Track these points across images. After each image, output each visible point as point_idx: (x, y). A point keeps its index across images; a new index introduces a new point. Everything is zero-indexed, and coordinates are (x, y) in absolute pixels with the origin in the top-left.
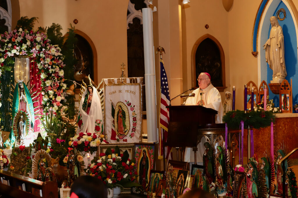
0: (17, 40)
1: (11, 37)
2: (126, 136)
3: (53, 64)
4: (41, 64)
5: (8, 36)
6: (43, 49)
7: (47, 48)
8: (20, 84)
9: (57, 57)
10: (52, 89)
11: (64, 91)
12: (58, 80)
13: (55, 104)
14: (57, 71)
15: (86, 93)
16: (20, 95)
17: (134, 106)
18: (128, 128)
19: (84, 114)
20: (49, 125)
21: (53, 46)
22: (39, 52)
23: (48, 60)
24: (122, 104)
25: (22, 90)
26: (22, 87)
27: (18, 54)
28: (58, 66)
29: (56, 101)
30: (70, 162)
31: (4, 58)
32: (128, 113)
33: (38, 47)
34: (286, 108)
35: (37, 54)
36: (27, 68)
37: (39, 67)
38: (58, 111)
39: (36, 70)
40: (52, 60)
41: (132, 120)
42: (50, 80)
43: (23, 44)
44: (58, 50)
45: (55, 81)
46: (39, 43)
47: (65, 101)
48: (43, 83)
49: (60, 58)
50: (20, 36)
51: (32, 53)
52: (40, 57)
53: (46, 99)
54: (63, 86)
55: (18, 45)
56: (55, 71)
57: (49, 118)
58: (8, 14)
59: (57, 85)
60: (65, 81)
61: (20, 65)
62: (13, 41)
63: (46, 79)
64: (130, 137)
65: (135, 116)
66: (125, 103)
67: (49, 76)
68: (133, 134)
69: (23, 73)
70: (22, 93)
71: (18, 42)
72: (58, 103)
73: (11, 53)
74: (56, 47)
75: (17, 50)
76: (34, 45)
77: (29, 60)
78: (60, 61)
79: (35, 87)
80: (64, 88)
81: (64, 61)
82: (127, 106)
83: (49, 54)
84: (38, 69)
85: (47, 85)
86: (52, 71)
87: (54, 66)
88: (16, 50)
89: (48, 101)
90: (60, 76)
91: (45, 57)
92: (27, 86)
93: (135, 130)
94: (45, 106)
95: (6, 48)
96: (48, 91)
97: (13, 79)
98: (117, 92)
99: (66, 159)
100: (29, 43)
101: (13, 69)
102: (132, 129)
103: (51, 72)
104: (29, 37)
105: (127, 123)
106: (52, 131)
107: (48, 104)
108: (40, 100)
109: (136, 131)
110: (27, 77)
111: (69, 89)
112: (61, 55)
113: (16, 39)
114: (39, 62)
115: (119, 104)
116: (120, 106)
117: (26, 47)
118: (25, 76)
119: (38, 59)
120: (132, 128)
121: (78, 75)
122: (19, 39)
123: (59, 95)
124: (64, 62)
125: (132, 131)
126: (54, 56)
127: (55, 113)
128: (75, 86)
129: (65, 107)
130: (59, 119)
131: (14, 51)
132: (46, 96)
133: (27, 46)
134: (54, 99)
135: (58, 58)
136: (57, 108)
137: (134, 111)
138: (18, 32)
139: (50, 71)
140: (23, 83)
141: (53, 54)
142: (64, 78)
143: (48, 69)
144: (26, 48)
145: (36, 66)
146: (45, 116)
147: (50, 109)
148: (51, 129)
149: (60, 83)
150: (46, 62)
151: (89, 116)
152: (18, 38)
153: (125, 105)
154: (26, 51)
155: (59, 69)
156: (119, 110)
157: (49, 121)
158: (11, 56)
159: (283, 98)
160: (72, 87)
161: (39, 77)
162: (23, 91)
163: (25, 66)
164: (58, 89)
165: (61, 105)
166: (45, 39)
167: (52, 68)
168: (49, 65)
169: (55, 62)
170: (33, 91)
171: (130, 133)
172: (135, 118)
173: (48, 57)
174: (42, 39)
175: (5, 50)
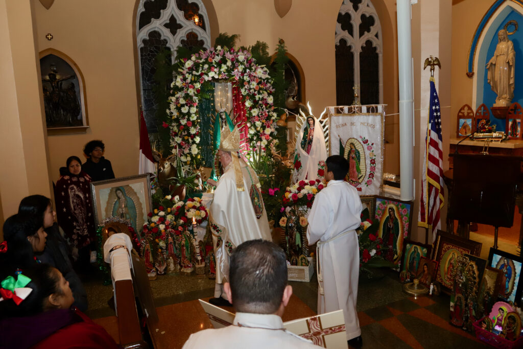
0: (214, 60)
1: (208, 57)
2: (360, 183)
3: (260, 89)
4: (246, 89)
5: (204, 55)
6: (248, 70)
7: (252, 69)
8: (222, 114)
9: (264, 80)
10: (259, 120)
11: (273, 121)
12: (267, 109)
13: (263, 137)
14: (265, 98)
15: (306, 126)
16: (222, 127)
17: (373, 144)
18: (363, 173)
19: (302, 154)
20: (257, 164)
21: (259, 66)
22: (243, 74)
23: (254, 85)
24: (356, 141)
25: (224, 121)
26: (224, 117)
27: (216, 77)
28: (266, 90)
29: (265, 134)
30: (291, 227)
31: (200, 83)
32: (363, 153)
33: (241, 68)
34: (516, 134)
35: (240, 77)
36: (230, 94)
37: (243, 93)
38: (267, 146)
39: (239, 97)
40: (258, 84)
41: (369, 162)
42: (256, 108)
43: (223, 65)
44: (266, 71)
45: (263, 110)
46: (242, 63)
47: (276, 133)
48: (248, 112)
49: (267, 82)
50: (218, 55)
51: (233, 76)
52: (243, 81)
53: (252, 132)
54: (273, 116)
55: (215, 66)
56: (263, 98)
57: (257, 155)
58: (206, 34)
59: (266, 114)
60: (275, 109)
61: (221, 91)
62: (210, 61)
63: (252, 108)
64: (366, 185)
65: (374, 157)
66: (360, 140)
67: (255, 104)
68: (371, 181)
69: (224, 100)
70: (224, 124)
71: (216, 63)
72: (268, 137)
73: (208, 76)
74: (262, 68)
75: (216, 73)
76: (236, 66)
77: (231, 85)
78: (269, 85)
79: (240, 116)
80: (273, 118)
81: (272, 85)
82: (362, 143)
83: (255, 77)
84: (242, 95)
85: (254, 114)
86: (259, 98)
87: (261, 92)
88: (214, 73)
89: (255, 134)
90: (268, 104)
91: (249, 81)
92: (230, 115)
93: (373, 176)
94: (251, 140)
95: (201, 71)
96: (255, 123)
97: (214, 107)
98: (348, 125)
99: (283, 221)
100: (229, 63)
101: (213, 97)
102: (369, 175)
103: (257, 99)
104: (229, 56)
105: (362, 167)
106: (261, 171)
107: (255, 138)
108: (245, 132)
109: (374, 178)
110: (230, 105)
111: (280, 119)
112: (269, 77)
113: (213, 58)
114: (243, 86)
115: (350, 141)
116: (352, 144)
117: (226, 68)
118: (228, 103)
119: (241, 83)
120: (369, 173)
121: (291, 101)
122: (218, 59)
123: (268, 127)
124: (274, 85)
125: (369, 177)
126: (261, 78)
127: (264, 148)
128: (287, 115)
129: (276, 141)
130: (269, 155)
131: (211, 74)
132: (253, 128)
133: (228, 67)
134: (262, 131)
135: (266, 81)
136: (266, 143)
137: (372, 150)
138: (216, 50)
139: (257, 97)
140: (225, 112)
141: (260, 77)
142: (273, 105)
143: (254, 95)
144: (226, 70)
145: (239, 92)
146: (252, 152)
147: (259, 144)
148: (259, 169)
149: (269, 112)
150: (252, 87)
151: (309, 156)
152: (216, 57)
153: (360, 143)
154: (226, 74)
155: (267, 95)
156: (351, 148)
157: (257, 158)
158: (208, 81)
159: (510, 123)
160: (284, 117)
161: (244, 105)
162: (225, 123)
163: (227, 92)
164: (266, 120)
165: (271, 138)
166: (249, 59)
167: (259, 93)
168: (255, 91)
169: (262, 86)
170: (237, 122)
171: (366, 180)
172: (374, 160)
173: (254, 80)
174: (245, 58)
175: (200, 73)
